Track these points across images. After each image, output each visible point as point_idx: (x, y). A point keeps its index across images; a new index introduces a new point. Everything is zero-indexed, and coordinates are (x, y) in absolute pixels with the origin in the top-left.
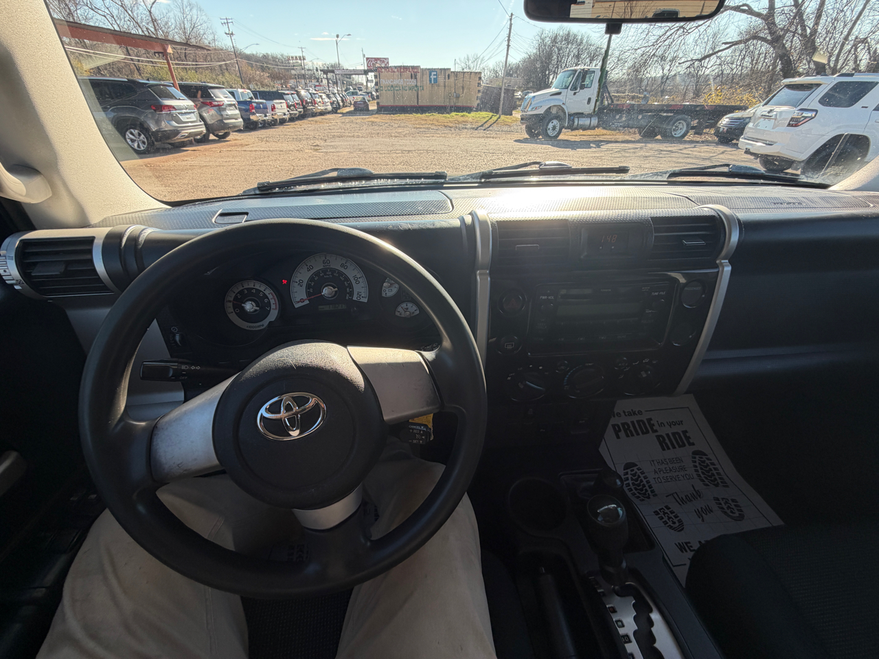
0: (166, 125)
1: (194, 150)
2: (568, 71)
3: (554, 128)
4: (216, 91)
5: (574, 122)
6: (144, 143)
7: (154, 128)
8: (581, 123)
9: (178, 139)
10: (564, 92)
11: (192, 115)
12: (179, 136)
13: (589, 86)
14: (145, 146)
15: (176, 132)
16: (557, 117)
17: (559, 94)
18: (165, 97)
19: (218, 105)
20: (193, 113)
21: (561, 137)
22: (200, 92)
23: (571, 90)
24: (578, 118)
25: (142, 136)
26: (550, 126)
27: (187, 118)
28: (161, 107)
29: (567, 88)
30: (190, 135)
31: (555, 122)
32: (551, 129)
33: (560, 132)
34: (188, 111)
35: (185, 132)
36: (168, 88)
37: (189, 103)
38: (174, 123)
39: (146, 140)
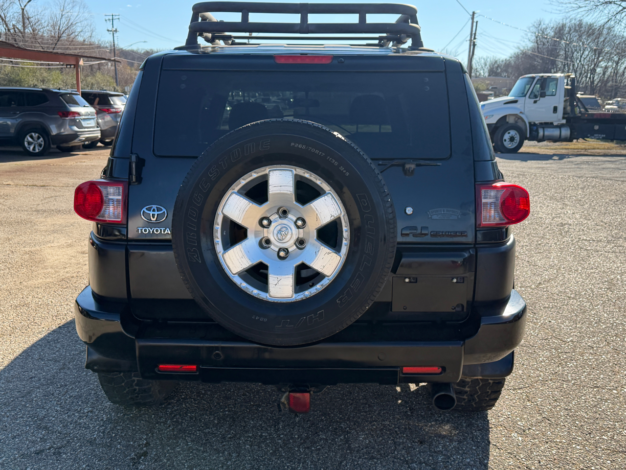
0: (66, 131)
1: (86, 155)
2: (525, 78)
3: (512, 139)
4: (115, 98)
5: (538, 133)
6: (40, 145)
7: (54, 131)
8: (547, 133)
9: (76, 143)
10: (521, 100)
11: (92, 121)
12: (76, 141)
13: (554, 94)
14: (41, 149)
15: (75, 136)
16: (514, 127)
17: (515, 102)
18: (73, 104)
19: (116, 112)
20: (93, 119)
21: (522, 150)
22: (97, 99)
23: (529, 97)
24: (543, 128)
25: (42, 139)
26: (507, 136)
27: (88, 124)
28: (67, 113)
29: (525, 96)
30: (87, 139)
31: (513, 133)
32: (508, 140)
33: (520, 145)
34: (90, 117)
35: (83, 137)
36: (74, 96)
37: (91, 110)
38: (75, 128)
39: (43, 143)
